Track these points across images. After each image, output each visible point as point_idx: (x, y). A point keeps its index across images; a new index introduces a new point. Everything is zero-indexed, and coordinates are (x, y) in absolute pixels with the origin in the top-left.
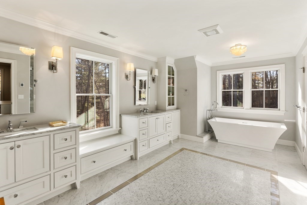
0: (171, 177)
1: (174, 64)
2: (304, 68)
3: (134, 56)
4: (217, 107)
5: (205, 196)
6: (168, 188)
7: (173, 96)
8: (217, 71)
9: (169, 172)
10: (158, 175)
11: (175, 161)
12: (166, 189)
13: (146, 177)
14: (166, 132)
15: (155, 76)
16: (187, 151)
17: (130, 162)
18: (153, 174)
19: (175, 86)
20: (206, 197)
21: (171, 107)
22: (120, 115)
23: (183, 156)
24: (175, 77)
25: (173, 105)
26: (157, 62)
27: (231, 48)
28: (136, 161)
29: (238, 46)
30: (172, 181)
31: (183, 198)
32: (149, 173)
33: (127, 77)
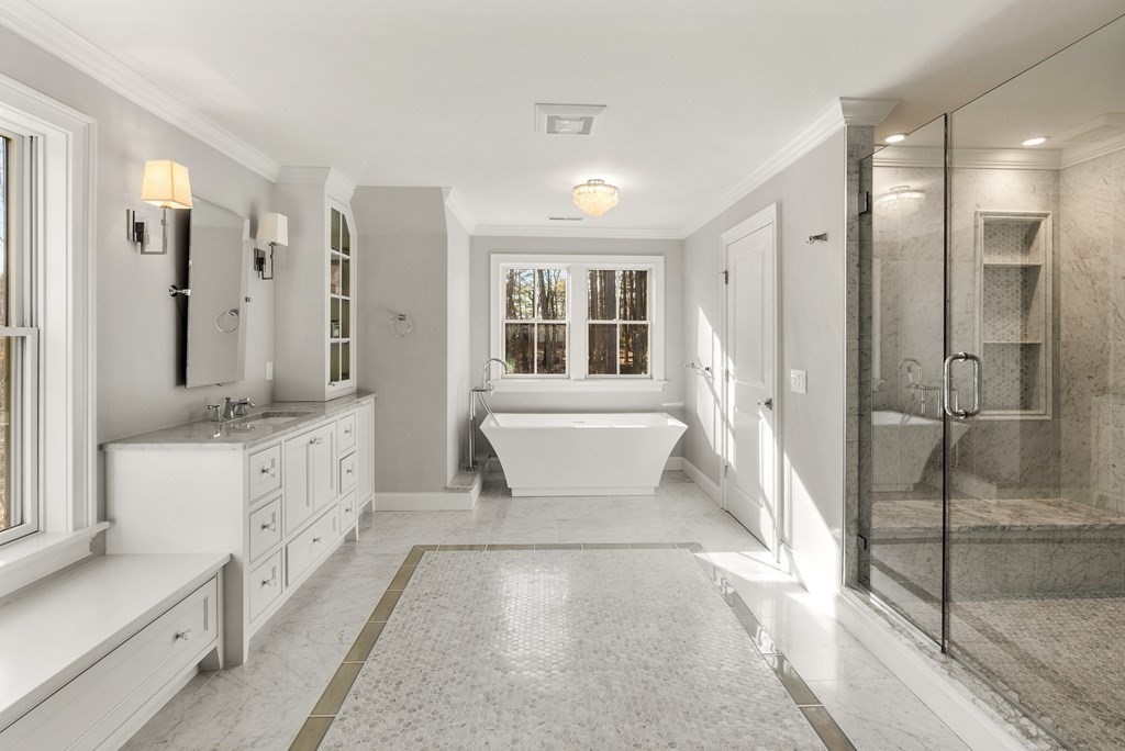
0: (456, 676)
1: (348, 203)
2: (726, 273)
3: (173, 126)
4: (492, 377)
5: (608, 686)
6: (480, 720)
7: (346, 340)
8: (492, 255)
9: (433, 658)
10: (397, 689)
11: (423, 604)
12: (474, 731)
13: (350, 722)
14: (340, 497)
15: (273, 244)
16: (435, 554)
17: (203, 690)
18: (375, 696)
19: (353, 298)
20: (613, 687)
21: (341, 385)
22: (101, 448)
23: (440, 579)
24: (353, 257)
25: (346, 376)
26: (274, 181)
27: (576, 187)
28: (236, 671)
29: (595, 185)
30: (473, 687)
31: (558, 729)
32: (350, 699)
33: (139, 232)
